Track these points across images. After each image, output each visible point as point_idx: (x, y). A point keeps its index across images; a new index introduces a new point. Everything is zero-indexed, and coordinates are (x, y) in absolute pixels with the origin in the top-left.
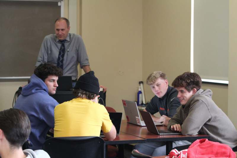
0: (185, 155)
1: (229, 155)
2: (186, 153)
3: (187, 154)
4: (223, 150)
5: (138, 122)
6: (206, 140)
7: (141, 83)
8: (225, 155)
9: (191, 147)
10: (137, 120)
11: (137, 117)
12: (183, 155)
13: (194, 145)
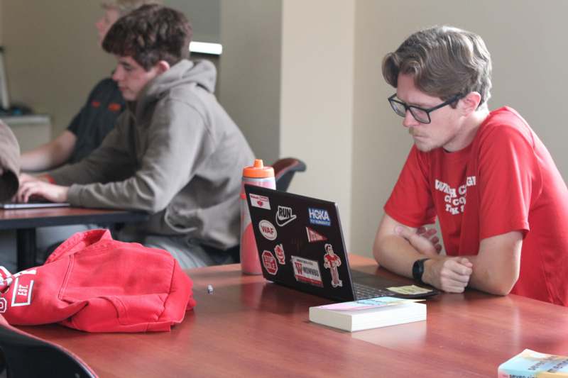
0: (28, 290)
1: (169, 285)
2: (32, 282)
3: (34, 284)
4: (152, 269)
6: (104, 232)
8: (158, 285)
9: (55, 260)
12: (20, 286)
13: (64, 252)
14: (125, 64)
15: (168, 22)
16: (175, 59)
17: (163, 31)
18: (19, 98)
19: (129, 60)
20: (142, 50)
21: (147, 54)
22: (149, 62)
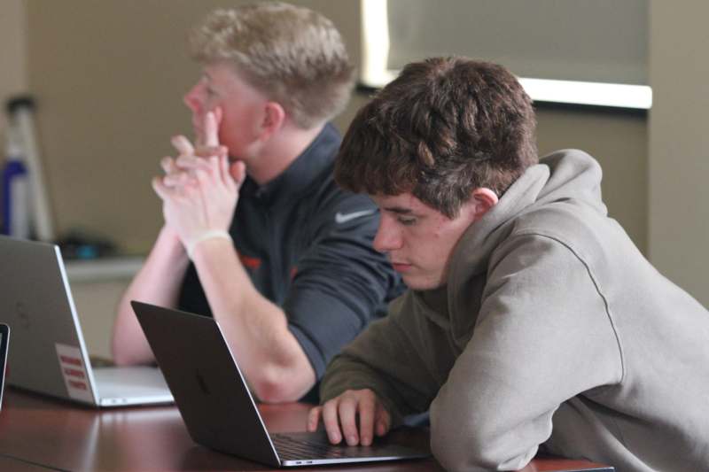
5: (76, 379)
7: (17, 104)
10: (64, 365)
11: (62, 350)
14: (397, 211)
15: (475, 97)
16: (508, 176)
17: (471, 121)
18: (81, 220)
19: (405, 201)
20: (432, 174)
21: (443, 179)
22: (451, 195)
